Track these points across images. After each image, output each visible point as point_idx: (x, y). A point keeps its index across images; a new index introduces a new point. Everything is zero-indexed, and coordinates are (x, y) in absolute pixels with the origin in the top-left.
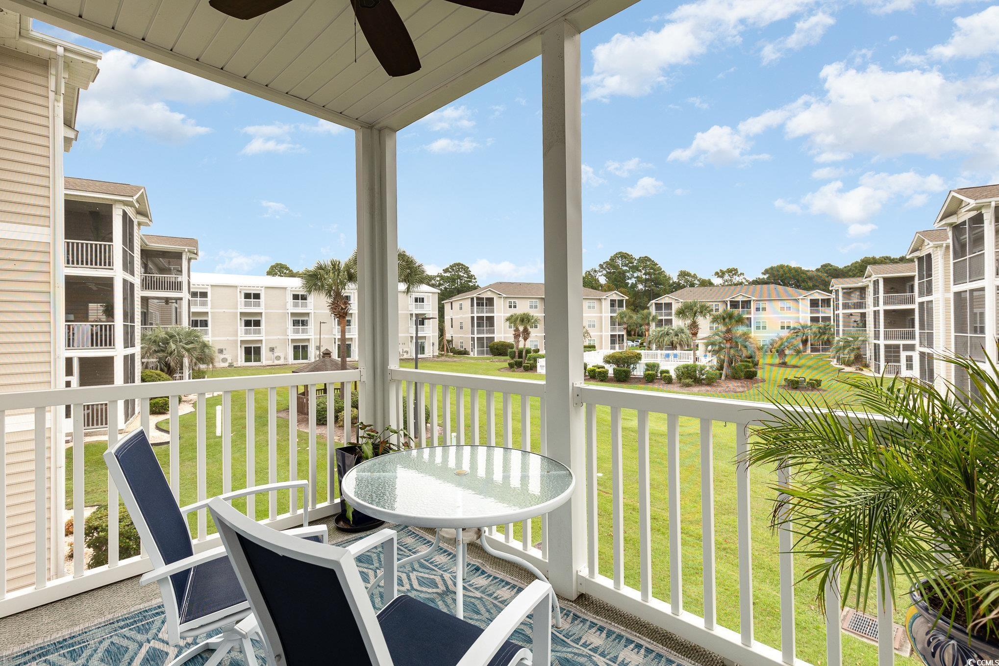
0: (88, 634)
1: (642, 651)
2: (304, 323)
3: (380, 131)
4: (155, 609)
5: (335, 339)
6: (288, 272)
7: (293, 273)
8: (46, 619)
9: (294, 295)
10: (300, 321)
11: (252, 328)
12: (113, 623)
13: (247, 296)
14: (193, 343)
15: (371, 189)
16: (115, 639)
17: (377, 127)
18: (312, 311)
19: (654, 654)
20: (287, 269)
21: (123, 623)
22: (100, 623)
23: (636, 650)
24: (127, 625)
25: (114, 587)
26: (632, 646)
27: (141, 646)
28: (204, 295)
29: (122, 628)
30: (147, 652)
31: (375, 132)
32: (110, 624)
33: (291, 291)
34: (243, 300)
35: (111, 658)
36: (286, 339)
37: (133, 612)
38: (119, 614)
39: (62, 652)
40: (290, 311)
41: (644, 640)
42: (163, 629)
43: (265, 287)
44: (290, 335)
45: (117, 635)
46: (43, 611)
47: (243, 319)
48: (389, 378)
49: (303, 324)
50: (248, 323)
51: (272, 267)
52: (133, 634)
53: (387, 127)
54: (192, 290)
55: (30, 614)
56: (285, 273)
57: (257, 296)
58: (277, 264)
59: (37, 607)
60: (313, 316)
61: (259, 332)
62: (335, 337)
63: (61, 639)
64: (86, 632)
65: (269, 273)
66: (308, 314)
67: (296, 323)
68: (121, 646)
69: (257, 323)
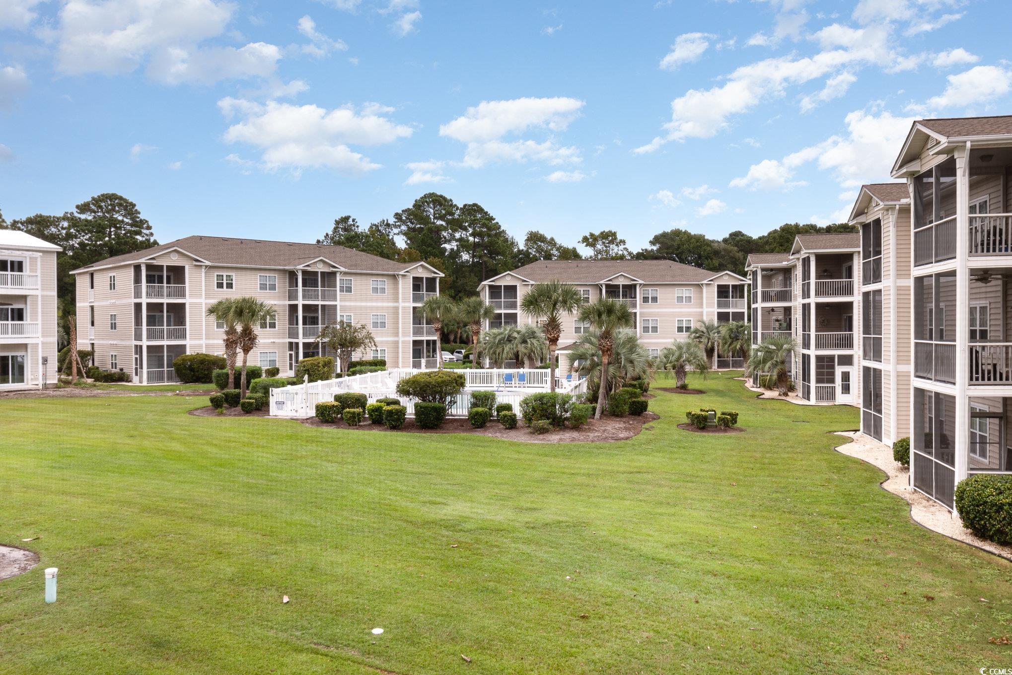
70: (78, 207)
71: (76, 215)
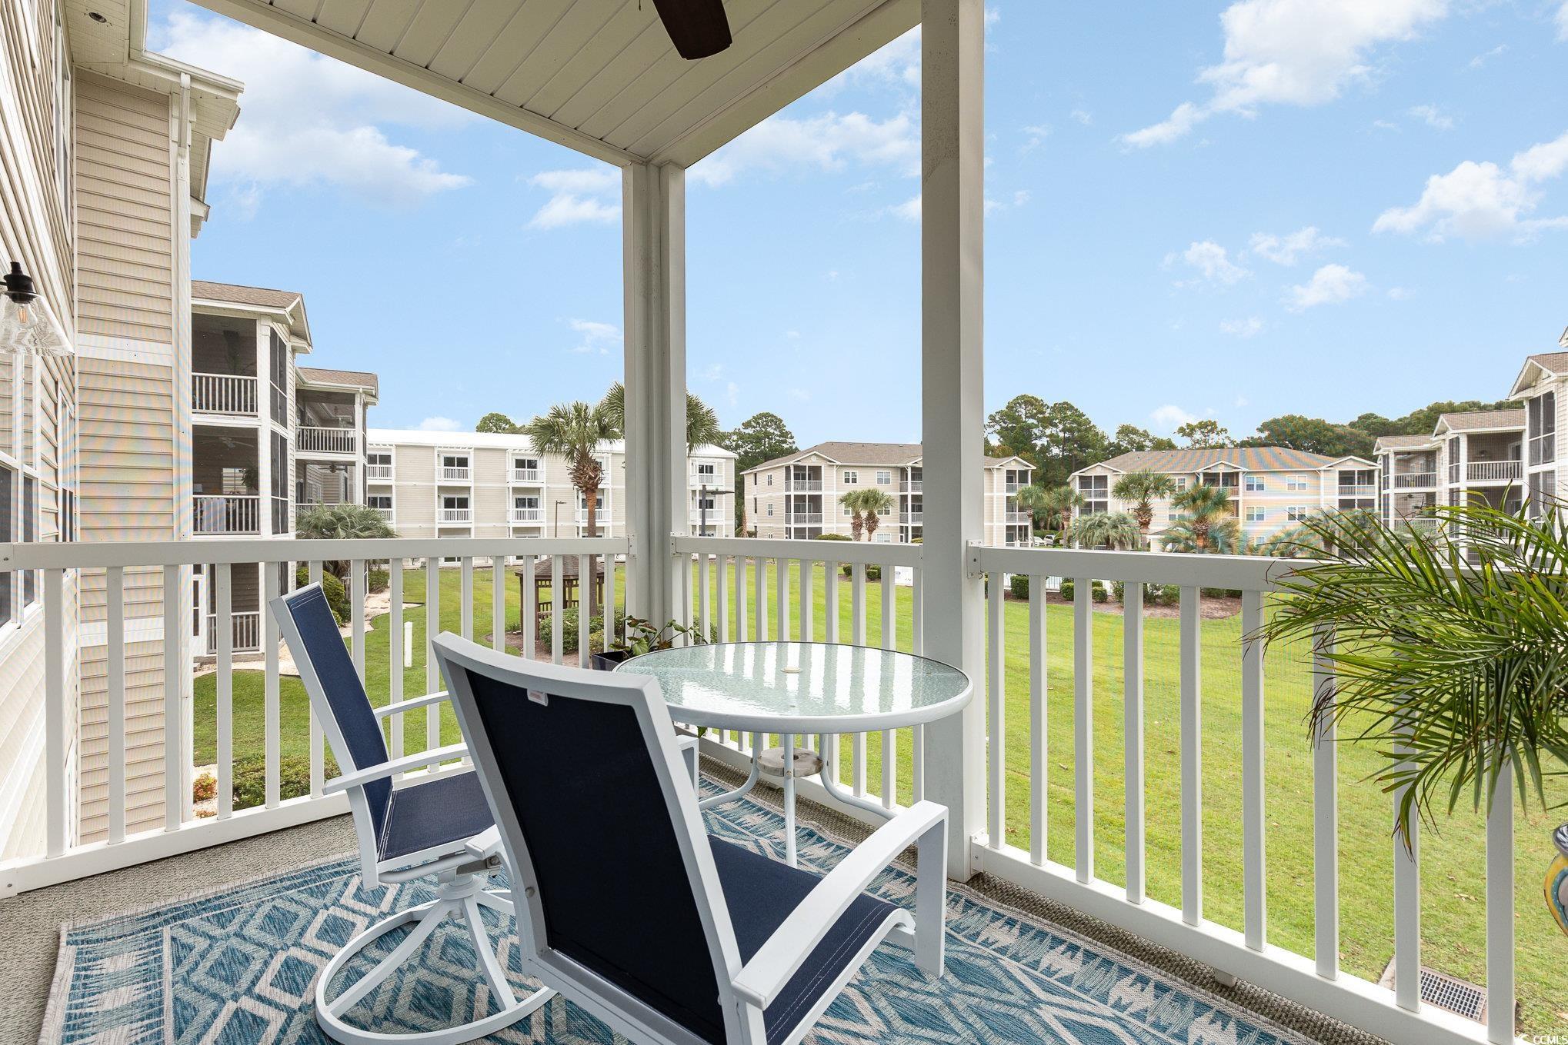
0: (240, 894)
1: (1080, 955)
2: (532, 503)
3: (660, 168)
4: (333, 866)
5: (578, 528)
6: (507, 426)
7: (515, 428)
8: (181, 874)
9: (517, 461)
10: (526, 501)
11: (456, 510)
12: (275, 882)
13: (449, 462)
14: (370, 529)
15: (647, 260)
16: (279, 903)
17: (656, 161)
18: (544, 486)
19: (1099, 960)
20: (507, 422)
21: (289, 883)
22: (257, 882)
23: (1070, 953)
24: (295, 886)
25: (274, 838)
26: (1062, 948)
27: (315, 913)
28: (386, 460)
29: (287, 889)
30: (325, 921)
31: (653, 172)
32: (271, 883)
33: (513, 454)
34: (443, 467)
35: (275, 927)
36: (504, 527)
37: (303, 869)
38: (282, 871)
39: (205, 915)
40: (511, 485)
41: (1083, 940)
42: (346, 893)
43: (476, 449)
44: (511, 521)
45: (280, 897)
46: (176, 863)
47: (443, 496)
48: (673, 551)
49: (530, 506)
50: (449, 503)
51: (484, 420)
52: (304, 897)
53: (671, 162)
54: (368, 452)
55: (158, 866)
56: (504, 429)
57: (463, 462)
58: (492, 416)
59: (167, 858)
60: (545, 493)
61: (466, 517)
62: (577, 524)
63: (203, 899)
64: (237, 892)
65: (480, 429)
66: (538, 490)
67: (520, 503)
68: (288, 912)
69: (463, 503)
70: (743, 424)
71: (742, 430)
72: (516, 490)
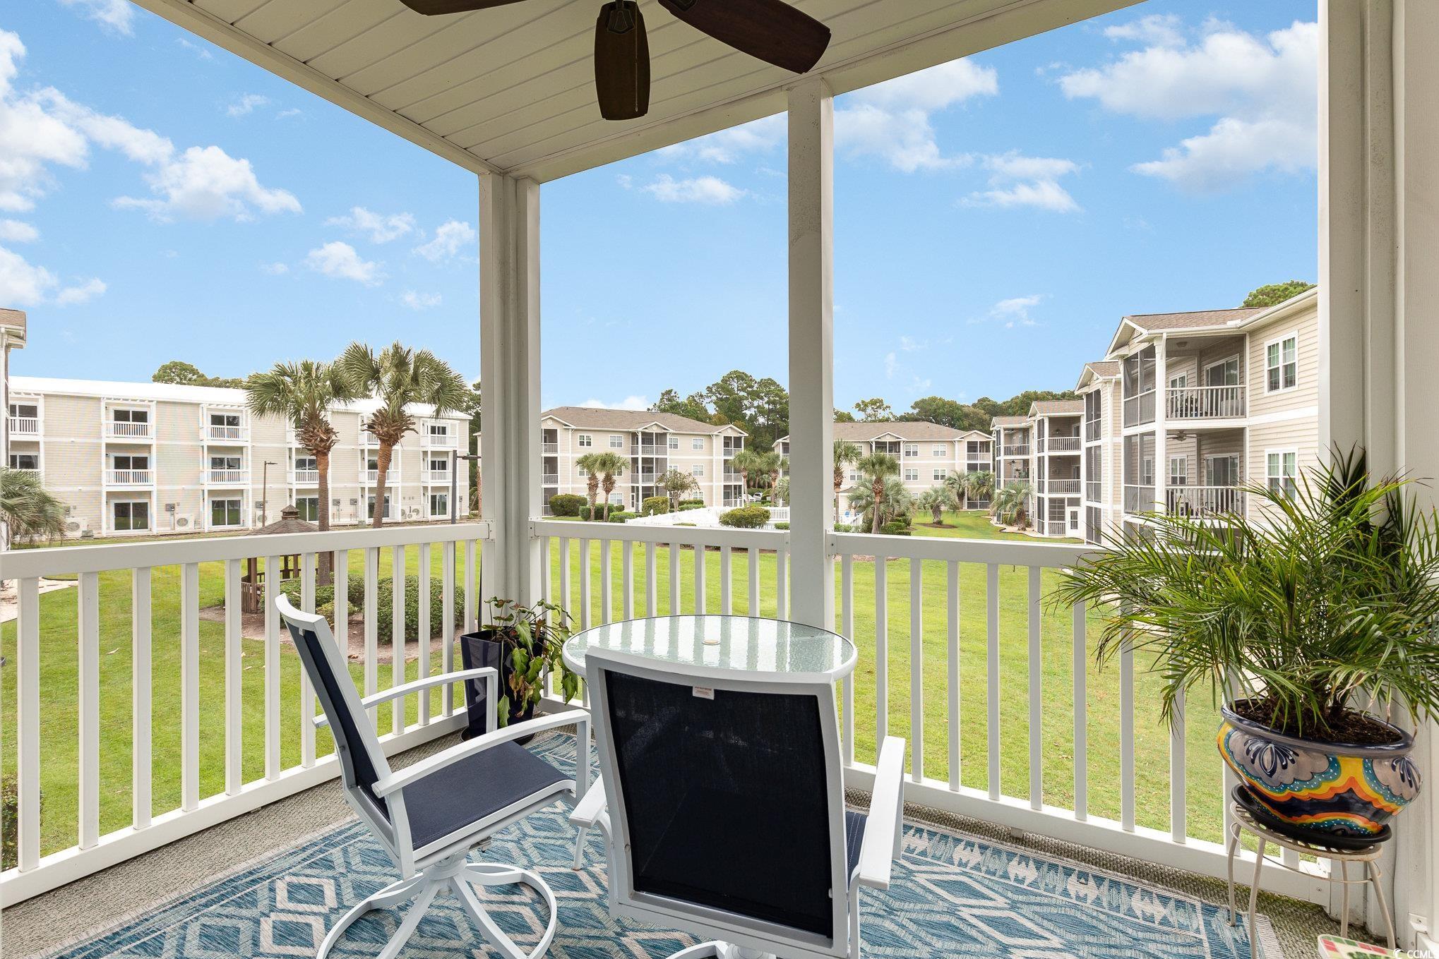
2: (233, 464)
5: (291, 490)
6: (195, 377)
7: (206, 379)
9: (213, 417)
10: (224, 461)
11: (131, 470)
13: (121, 416)
14: (20, 495)
18: (249, 445)
20: (194, 372)
28: (30, 411)
33: (208, 409)
34: (112, 422)
36: (198, 490)
40: (206, 444)
43: (159, 402)
44: (206, 483)
47: (113, 455)
49: (230, 466)
50: (121, 463)
51: (164, 368)
54: (11, 402)
56: (190, 380)
57: (141, 417)
58: (175, 365)
60: (250, 452)
61: (144, 478)
62: (290, 487)
65: (157, 379)
66: (240, 449)
67: (217, 463)
69: (141, 463)
70: (474, 385)
71: (473, 391)
72: (211, 449)
